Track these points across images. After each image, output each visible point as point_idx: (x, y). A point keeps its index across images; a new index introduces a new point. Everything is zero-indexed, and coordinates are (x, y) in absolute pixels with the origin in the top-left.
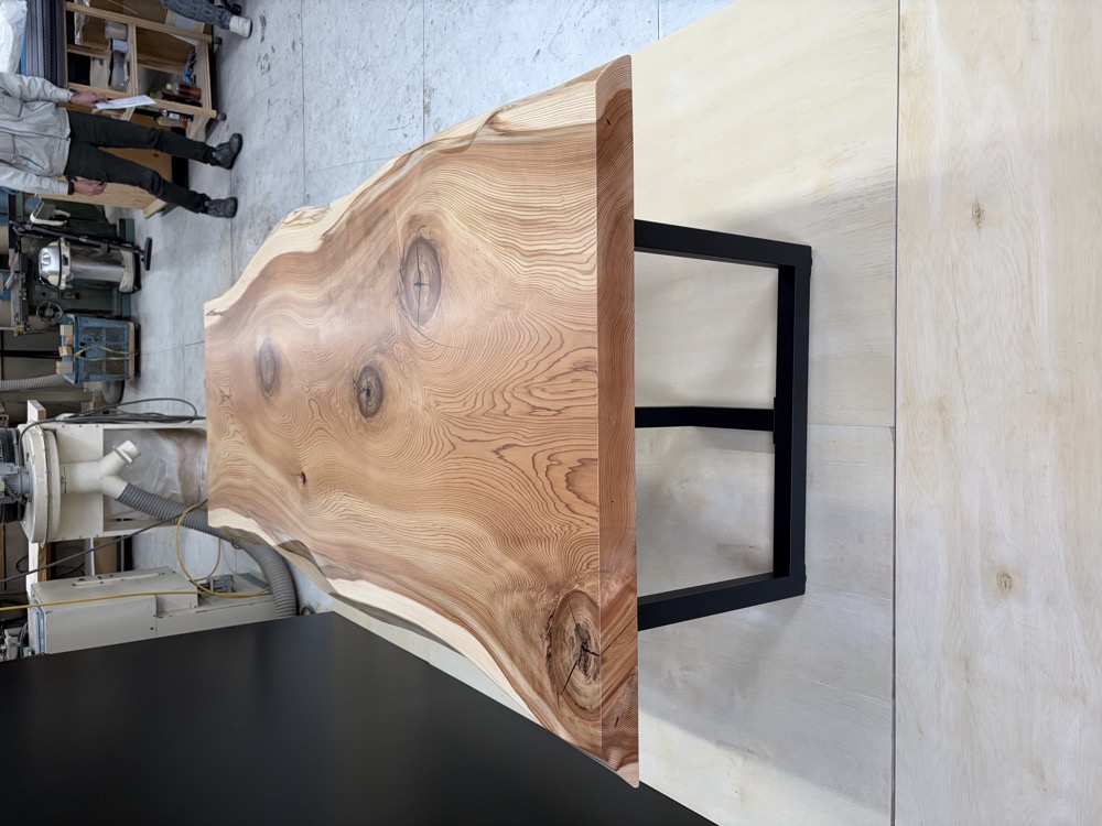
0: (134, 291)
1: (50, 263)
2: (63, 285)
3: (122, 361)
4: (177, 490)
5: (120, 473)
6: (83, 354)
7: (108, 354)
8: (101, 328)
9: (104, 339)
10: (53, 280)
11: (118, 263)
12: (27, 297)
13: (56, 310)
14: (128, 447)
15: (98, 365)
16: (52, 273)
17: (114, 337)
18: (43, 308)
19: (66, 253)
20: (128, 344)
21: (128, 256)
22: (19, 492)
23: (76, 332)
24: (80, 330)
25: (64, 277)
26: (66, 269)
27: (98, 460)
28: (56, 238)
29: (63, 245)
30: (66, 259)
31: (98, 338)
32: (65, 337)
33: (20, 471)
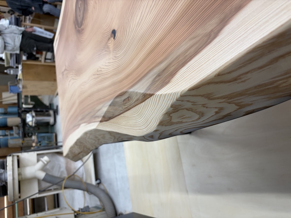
0: (54, 125)
1: (30, 119)
2: (33, 125)
4: (65, 175)
5: (43, 169)
6: (40, 145)
8: (45, 136)
9: (46, 139)
10: (30, 123)
11: (49, 115)
14: (46, 159)
16: (30, 121)
17: (49, 138)
18: (28, 134)
20: (53, 139)
21: (51, 112)
22: (4, 180)
23: (38, 138)
25: (33, 122)
26: (34, 119)
27: (34, 165)
28: (31, 111)
29: (33, 112)
30: (34, 116)
31: (44, 139)
32: (34, 140)
33: (4, 172)
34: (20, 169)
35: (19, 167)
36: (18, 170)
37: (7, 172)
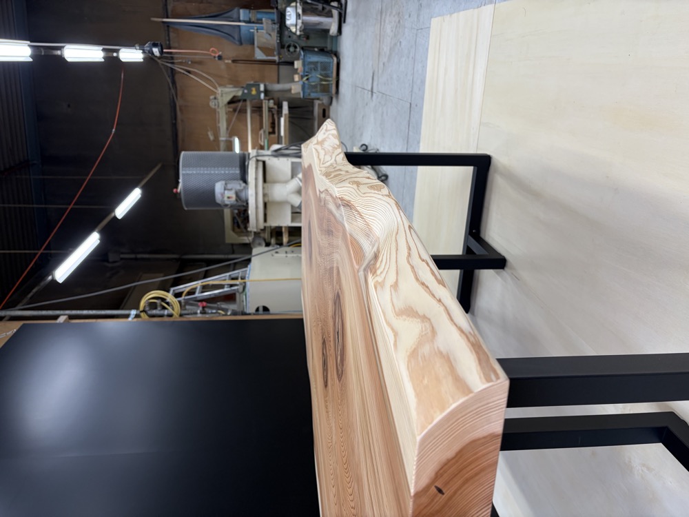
0: (338, 36)
1: (291, 18)
2: (298, 33)
3: (328, 85)
6: (307, 79)
7: (321, 80)
8: (317, 62)
9: (319, 69)
10: (293, 29)
11: (330, 15)
12: (280, 40)
13: (295, 47)
15: (315, 87)
16: (292, 25)
17: (325, 67)
18: (289, 46)
19: (300, 11)
20: (332, 72)
21: (334, 11)
22: (245, 200)
23: (304, 65)
24: (306, 63)
25: (298, 27)
26: (300, 22)
27: (286, 182)
29: (298, 4)
30: (299, 15)
31: (315, 69)
32: (297, 69)
33: (245, 188)
34: (266, 185)
35: (265, 180)
36: (263, 188)
37: (248, 188)
